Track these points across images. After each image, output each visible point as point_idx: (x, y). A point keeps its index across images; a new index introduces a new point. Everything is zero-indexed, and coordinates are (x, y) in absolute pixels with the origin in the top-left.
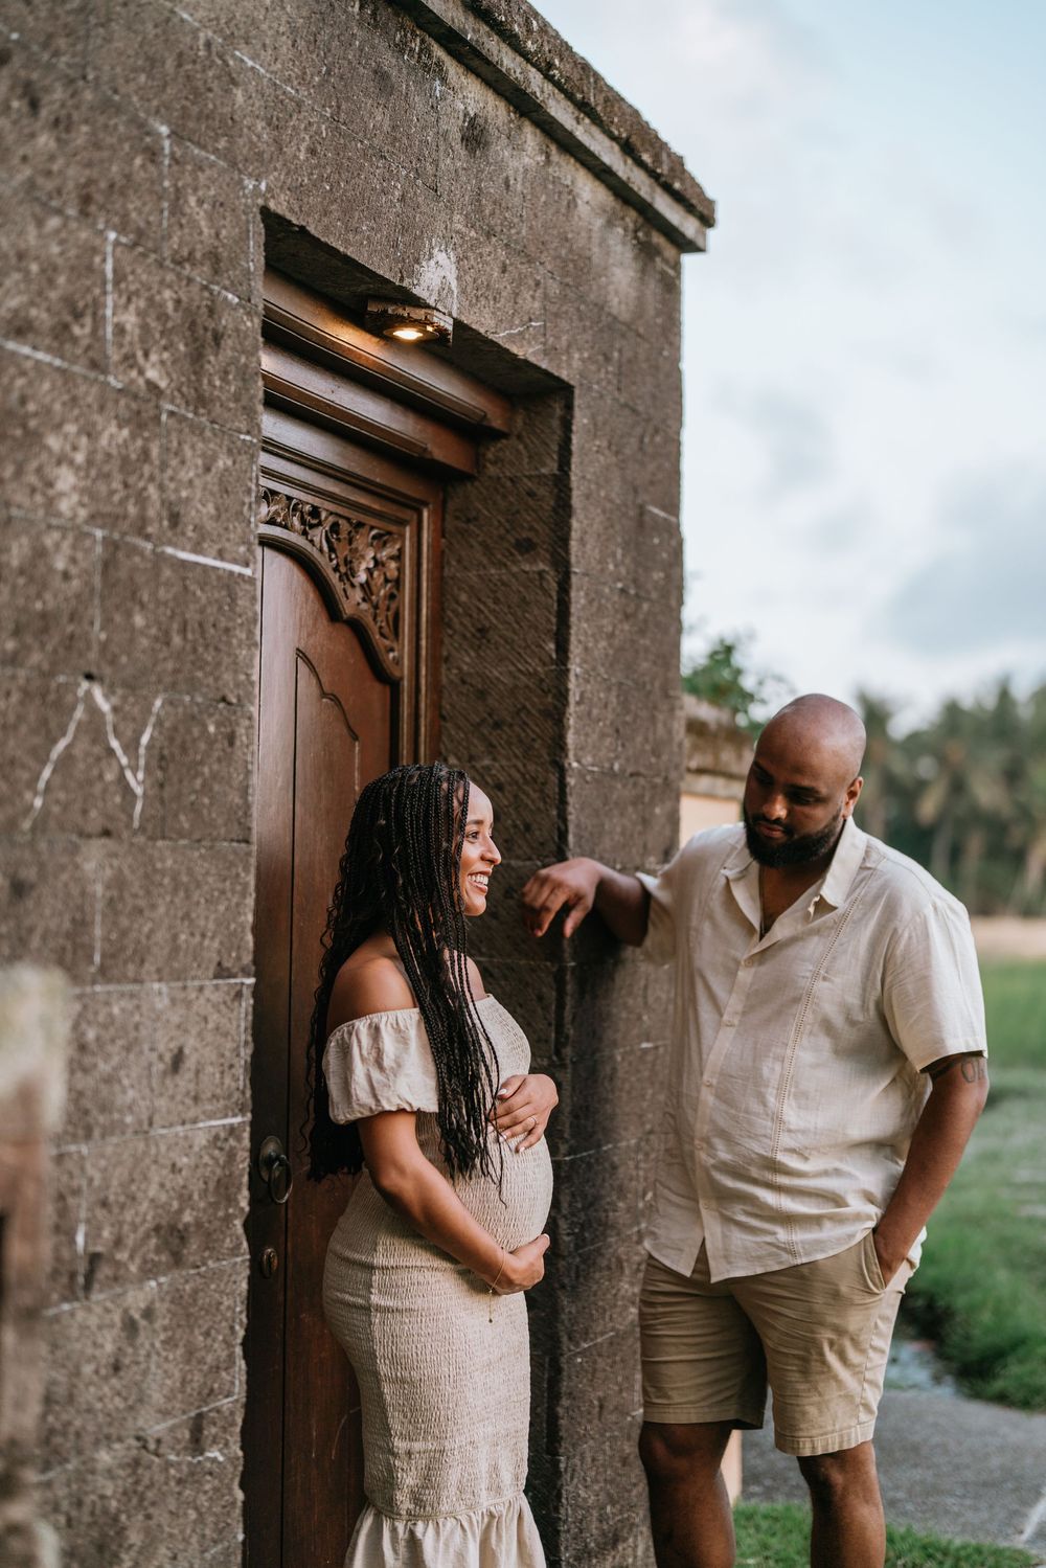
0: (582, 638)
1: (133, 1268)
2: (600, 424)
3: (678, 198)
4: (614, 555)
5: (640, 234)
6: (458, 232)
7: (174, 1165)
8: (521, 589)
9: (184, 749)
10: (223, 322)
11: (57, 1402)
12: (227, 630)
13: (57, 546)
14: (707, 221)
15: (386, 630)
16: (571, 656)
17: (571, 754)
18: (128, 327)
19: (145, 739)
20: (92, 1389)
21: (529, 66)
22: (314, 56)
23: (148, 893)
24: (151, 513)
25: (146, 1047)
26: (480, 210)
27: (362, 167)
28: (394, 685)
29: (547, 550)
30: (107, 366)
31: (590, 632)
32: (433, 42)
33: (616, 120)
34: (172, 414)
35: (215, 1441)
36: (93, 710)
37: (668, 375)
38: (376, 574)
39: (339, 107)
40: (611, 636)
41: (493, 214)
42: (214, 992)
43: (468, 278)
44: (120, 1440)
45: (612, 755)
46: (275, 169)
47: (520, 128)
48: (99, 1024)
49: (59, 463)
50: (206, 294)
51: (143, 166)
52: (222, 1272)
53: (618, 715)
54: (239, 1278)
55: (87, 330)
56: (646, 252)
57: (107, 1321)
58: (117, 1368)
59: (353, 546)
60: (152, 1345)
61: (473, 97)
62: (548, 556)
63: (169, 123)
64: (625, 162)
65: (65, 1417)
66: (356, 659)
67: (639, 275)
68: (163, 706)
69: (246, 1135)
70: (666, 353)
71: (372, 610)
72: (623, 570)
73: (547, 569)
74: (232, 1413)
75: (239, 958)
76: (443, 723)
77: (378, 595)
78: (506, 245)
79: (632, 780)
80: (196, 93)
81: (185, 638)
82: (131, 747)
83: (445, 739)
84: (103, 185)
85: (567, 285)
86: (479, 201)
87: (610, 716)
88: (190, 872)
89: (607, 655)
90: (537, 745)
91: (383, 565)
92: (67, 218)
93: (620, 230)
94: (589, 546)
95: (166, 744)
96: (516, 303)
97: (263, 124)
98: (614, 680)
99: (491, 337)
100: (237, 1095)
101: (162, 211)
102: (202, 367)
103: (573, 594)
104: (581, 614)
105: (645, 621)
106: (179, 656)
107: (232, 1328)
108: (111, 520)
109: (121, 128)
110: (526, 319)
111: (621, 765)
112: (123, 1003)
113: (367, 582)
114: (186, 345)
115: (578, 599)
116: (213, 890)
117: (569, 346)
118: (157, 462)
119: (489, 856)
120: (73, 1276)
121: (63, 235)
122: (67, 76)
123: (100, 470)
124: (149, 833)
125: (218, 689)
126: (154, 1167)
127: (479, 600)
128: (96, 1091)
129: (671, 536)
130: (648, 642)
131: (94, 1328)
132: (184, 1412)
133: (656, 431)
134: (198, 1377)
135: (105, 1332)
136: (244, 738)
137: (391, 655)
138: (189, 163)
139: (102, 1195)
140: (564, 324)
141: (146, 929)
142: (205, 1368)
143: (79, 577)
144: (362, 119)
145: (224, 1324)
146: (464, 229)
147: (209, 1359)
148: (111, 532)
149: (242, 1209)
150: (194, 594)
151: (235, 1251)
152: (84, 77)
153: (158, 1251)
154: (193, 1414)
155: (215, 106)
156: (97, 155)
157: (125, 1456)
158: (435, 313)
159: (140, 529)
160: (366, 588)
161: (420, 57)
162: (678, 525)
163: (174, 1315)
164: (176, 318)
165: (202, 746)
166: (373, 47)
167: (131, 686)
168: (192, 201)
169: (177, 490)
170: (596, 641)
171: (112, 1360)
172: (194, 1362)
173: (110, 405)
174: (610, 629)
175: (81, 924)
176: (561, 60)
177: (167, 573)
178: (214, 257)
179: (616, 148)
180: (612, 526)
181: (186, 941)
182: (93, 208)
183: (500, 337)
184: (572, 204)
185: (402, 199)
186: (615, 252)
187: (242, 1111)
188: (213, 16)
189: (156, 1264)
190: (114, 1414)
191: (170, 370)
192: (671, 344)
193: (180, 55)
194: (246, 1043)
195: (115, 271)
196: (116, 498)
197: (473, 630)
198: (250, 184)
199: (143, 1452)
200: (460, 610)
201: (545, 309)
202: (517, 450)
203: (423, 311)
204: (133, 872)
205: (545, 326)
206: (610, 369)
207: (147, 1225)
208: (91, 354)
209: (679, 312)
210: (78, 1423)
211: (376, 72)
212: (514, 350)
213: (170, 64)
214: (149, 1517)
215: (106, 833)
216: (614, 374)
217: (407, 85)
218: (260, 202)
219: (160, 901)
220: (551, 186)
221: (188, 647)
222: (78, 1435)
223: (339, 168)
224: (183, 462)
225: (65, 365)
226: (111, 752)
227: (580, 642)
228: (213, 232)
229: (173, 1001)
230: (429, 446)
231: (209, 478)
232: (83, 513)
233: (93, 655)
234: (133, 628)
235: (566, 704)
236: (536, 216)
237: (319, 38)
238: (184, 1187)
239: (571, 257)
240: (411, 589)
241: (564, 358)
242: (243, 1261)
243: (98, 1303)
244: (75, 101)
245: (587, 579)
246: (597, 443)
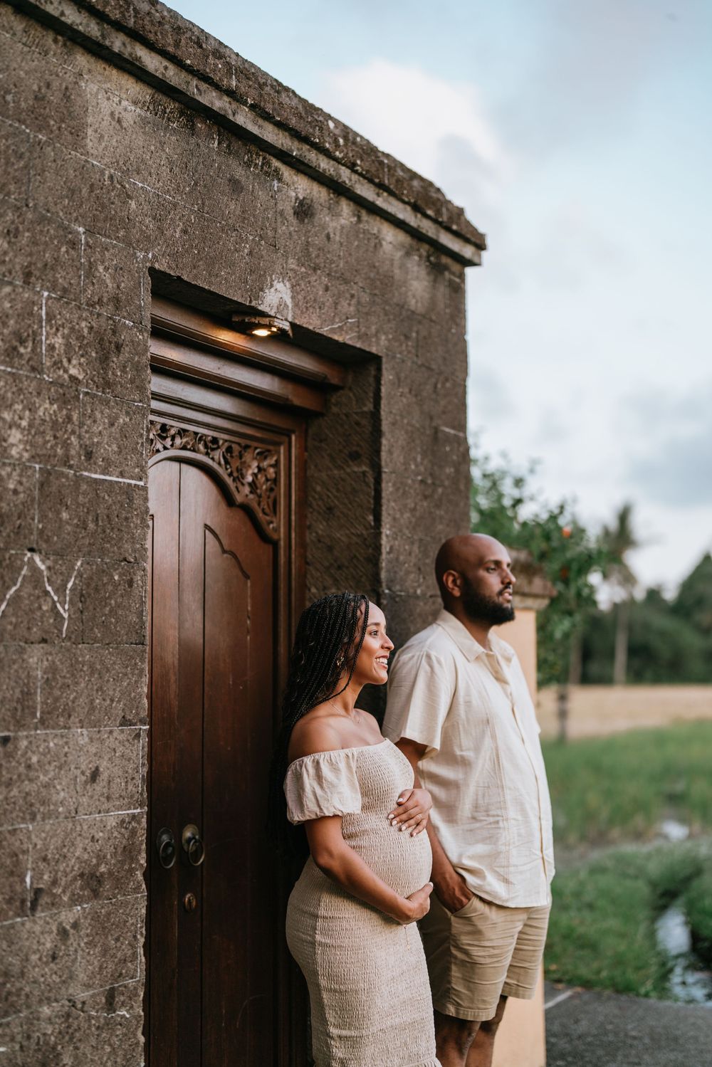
0: (391, 512)
1: (65, 899)
2: (402, 379)
3: (457, 235)
4: (415, 459)
5: (432, 259)
6: (291, 270)
7: (93, 837)
8: (353, 483)
9: (97, 590)
10: (123, 337)
11: (13, 976)
12: (126, 519)
13: (9, 475)
14: (480, 246)
15: (267, 510)
16: (383, 524)
17: (384, 585)
18: (57, 346)
19: (70, 585)
20: (37, 970)
21: (340, 166)
22: (186, 176)
23: (73, 675)
24: (73, 452)
25: (73, 767)
26: (308, 254)
27: (220, 238)
28: (275, 545)
29: (367, 458)
30: (42, 369)
31: (396, 508)
32: (272, 158)
33: (405, 192)
34: (87, 393)
35: (123, 1004)
36: (34, 568)
37: (455, 344)
38: (259, 476)
39: (203, 204)
40: (413, 510)
41: (318, 256)
42: (121, 734)
43: (300, 297)
44: (56, 1001)
45: (416, 584)
46: (159, 244)
47: (337, 202)
48: (39, 752)
49: (10, 427)
50: (111, 322)
51: (67, 252)
52: (127, 903)
53: (419, 560)
54: (139, 907)
55: (29, 349)
56: (436, 269)
57: (47, 929)
58: (54, 958)
59: (243, 460)
60: (79, 945)
61: (302, 187)
62: (367, 461)
63: (84, 226)
64: (416, 217)
65: (18, 985)
66: (247, 528)
67: (432, 283)
68: (82, 565)
69: (144, 820)
70: (453, 331)
71: (257, 499)
72: (422, 469)
73: (367, 469)
74: (135, 989)
75: (137, 714)
76: (307, 567)
77: (261, 489)
78: (328, 274)
79: (431, 600)
80: (103, 206)
81: (97, 525)
82: (60, 590)
83: (309, 576)
84: (39, 265)
85: (375, 295)
86: (307, 249)
87: (413, 560)
88: (102, 662)
89: (410, 522)
90: (363, 579)
91: (265, 470)
92: (15, 286)
93: (416, 258)
94: (395, 455)
95: (84, 587)
96: (336, 309)
97: (150, 219)
98: (416, 537)
99: (317, 331)
100: (136, 796)
101: (80, 277)
102: (108, 365)
103: (384, 485)
104: (390, 497)
105: (440, 500)
106: (93, 534)
107: (135, 937)
108: (45, 458)
109: (52, 232)
110: (344, 317)
111: (422, 591)
112: (56, 741)
113: (253, 481)
114: (97, 353)
115: (387, 488)
116: (119, 673)
117: (377, 332)
118: (77, 423)
119: (386, 645)
120: (23, 902)
121: (13, 296)
122: (15, 205)
123: (37, 429)
124: (73, 640)
125: (121, 554)
126: (79, 838)
127: (328, 490)
128: (38, 793)
129: (459, 445)
130: (442, 513)
131: (37, 933)
132: (101, 986)
133: (447, 380)
134: (111, 966)
135: (46, 935)
136: (139, 582)
137: (271, 526)
138: (98, 247)
139: (43, 854)
140: (373, 319)
141: (72, 697)
142: (116, 960)
143: (24, 492)
144: (220, 209)
145: (129, 934)
146: (296, 268)
147: (119, 955)
148: (46, 465)
149: (142, 865)
150: (104, 498)
151: (137, 890)
152: (27, 205)
153: (82, 888)
154: (107, 988)
155: (116, 212)
156: (35, 249)
157: (61, 1011)
158: (275, 320)
159: (66, 462)
160: (253, 486)
161: (262, 168)
162: (466, 439)
163: (94, 927)
164: (89, 337)
165: (110, 588)
166: (228, 166)
167: (60, 554)
168: (101, 269)
169: (90, 438)
170: (402, 514)
171: (51, 953)
172: (108, 957)
173: (44, 391)
174: (413, 505)
175: (27, 694)
176: (362, 160)
177: (84, 487)
178: (116, 301)
179: (409, 208)
180: (413, 441)
181: (100, 704)
182: (33, 279)
183: (325, 330)
184: (378, 245)
185: (250, 253)
186: (413, 272)
187: (141, 806)
188: (114, 160)
189: (79, 896)
190: (52, 985)
191: (85, 368)
192: (457, 325)
193: (92, 186)
194: (143, 765)
195: (47, 314)
196: (49, 445)
197: (324, 508)
198: (141, 255)
199: (73, 1008)
200: (317, 497)
201: (359, 311)
202: (350, 397)
203: (268, 319)
204: (62, 663)
205: (358, 322)
206: (410, 343)
207: (74, 873)
208: (31, 363)
209: (464, 304)
210: (27, 989)
211: (230, 180)
212: (336, 337)
213: (85, 191)
214: (77, 1048)
215: (44, 641)
216: (413, 347)
217: (253, 186)
218: (148, 265)
219: (81, 680)
220: (361, 236)
221: (99, 530)
222: (27, 996)
223: (204, 240)
224: (95, 421)
225: (14, 371)
226: (47, 593)
227: (389, 514)
228: (115, 285)
229: (91, 740)
230: (290, 397)
231: (113, 429)
232: (26, 455)
233: (34, 537)
234: (61, 520)
235: (380, 553)
236: (350, 254)
237: (189, 165)
238: (100, 850)
239: (377, 277)
240: (285, 485)
241: (374, 340)
242: (142, 897)
243: (40, 918)
244: (21, 219)
245: (394, 475)
246: (401, 390)
